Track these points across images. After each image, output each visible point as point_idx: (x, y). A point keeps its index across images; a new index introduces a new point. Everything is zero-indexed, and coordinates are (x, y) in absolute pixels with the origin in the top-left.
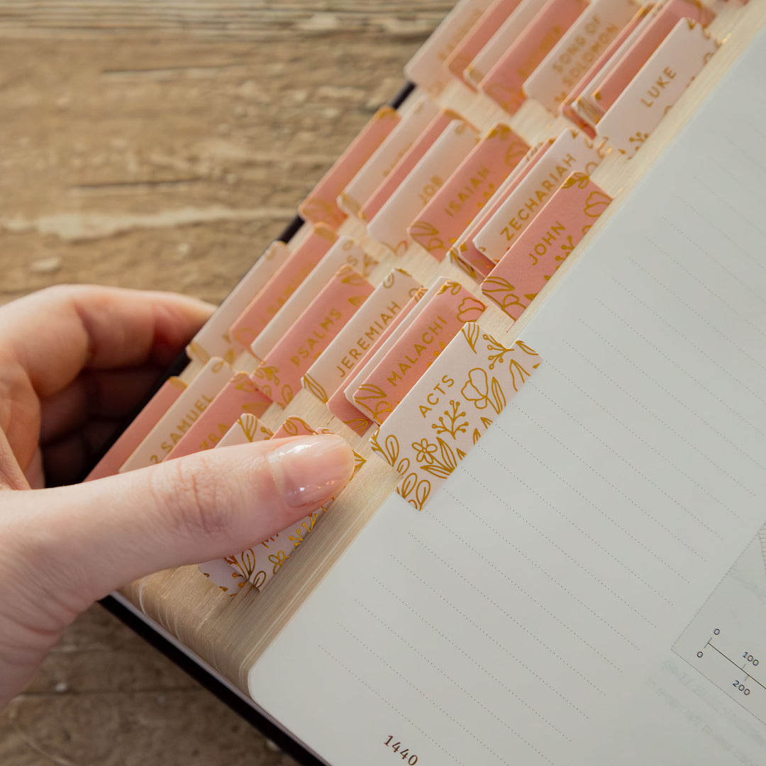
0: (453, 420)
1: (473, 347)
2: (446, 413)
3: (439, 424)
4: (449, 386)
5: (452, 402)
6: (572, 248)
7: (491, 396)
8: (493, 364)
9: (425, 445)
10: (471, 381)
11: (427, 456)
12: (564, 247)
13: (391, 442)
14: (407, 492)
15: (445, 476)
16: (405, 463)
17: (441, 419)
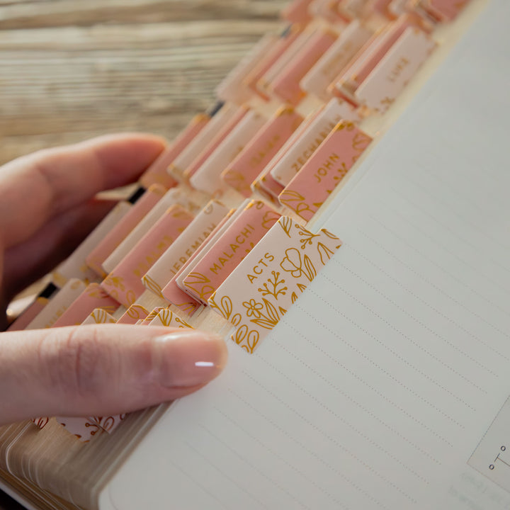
0: (275, 285)
1: (287, 233)
2: (269, 280)
3: (264, 288)
4: (271, 261)
5: (273, 273)
6: (346, 171)
7: (304, 268)
8: (304, 245)
9: (253, 304)
10: (287, 257)
11: (255, 312)
12: (340, 171)
13: (226, 302)
14: (240, 339)
15: (270, 327)
16: (238, 317)
17: (265, 285)
